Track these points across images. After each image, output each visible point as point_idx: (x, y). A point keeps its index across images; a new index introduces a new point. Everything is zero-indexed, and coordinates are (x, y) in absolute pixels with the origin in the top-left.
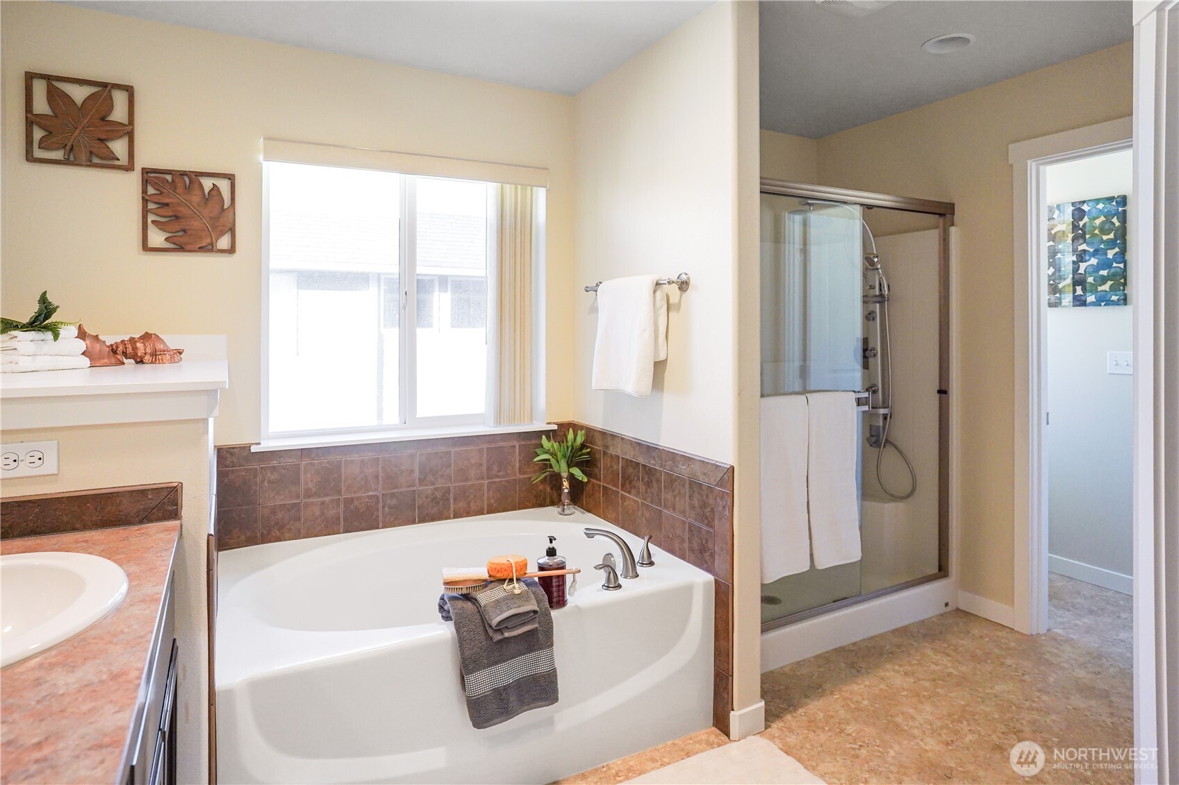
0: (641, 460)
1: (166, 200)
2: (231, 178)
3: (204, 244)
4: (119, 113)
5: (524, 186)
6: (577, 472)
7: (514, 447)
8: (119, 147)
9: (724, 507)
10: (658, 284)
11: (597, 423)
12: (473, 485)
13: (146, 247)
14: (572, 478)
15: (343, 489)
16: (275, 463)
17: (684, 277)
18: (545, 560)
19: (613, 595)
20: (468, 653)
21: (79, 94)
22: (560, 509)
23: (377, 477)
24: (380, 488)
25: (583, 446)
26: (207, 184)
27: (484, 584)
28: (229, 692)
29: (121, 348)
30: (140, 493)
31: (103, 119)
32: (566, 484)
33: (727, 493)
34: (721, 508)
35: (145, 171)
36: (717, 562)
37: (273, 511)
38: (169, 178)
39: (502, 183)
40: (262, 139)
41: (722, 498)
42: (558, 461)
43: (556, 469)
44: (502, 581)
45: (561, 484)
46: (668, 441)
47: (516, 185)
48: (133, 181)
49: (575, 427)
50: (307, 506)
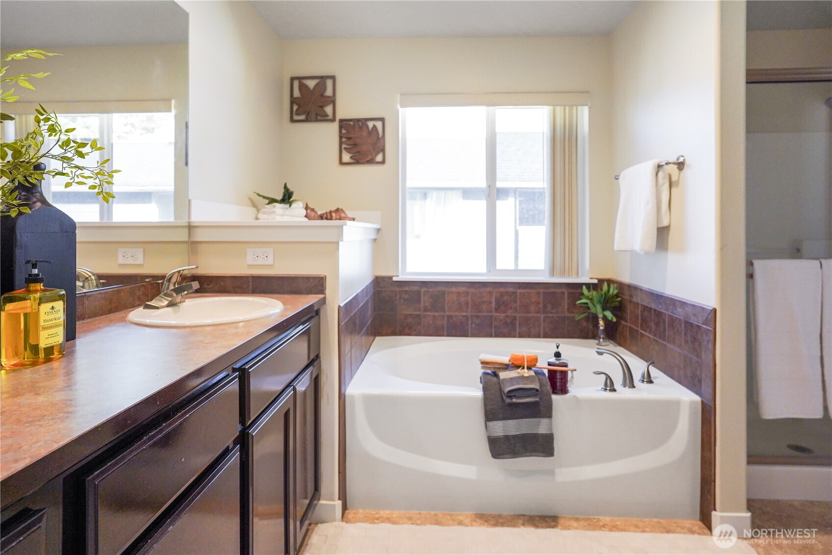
0: (653, 306)
1: (350, 136)
2: (382, 120)
3: (369, 159)
4: (329, 92)
5: (571, 106)
6: (609, 314)
7: (563, 293)
8: (329, 110)
9: (708, 342)
10: (659, 166)
11: (626, 279)
12: (534, 316)
13: (341, 163)
14: (605, 318)
15: (446, 309)
16: (407, 289)
17: (681, 160)
18: (553, 360)
19: (608, 395)
20: (489, 407)
21: (311, 84)
22: (597, 341)
23: (467, 304)
24: (469, 311)
25: (617, 296)
26: (370, 124)
27: (506, 367)
28: (353, 397)
29: (325, 216)
30: (307, 278)
31: (322, 95)
32: (601, 323)
33: (710, 330)
34: (705, 343)
35: (341, 121)
36: (703, 386)
37: (406, 317)
38: (352, 123)
39: (554, 106)
40: (399, 95)
41: (707, 334)
42: (595, 306)
43: (593, 310)
44: (518, 367)
45: (598, 323)
46: (671, 290)
47: (565, 106)
48: (335, 126)
49: (610, 282)
50: (424, 316)
